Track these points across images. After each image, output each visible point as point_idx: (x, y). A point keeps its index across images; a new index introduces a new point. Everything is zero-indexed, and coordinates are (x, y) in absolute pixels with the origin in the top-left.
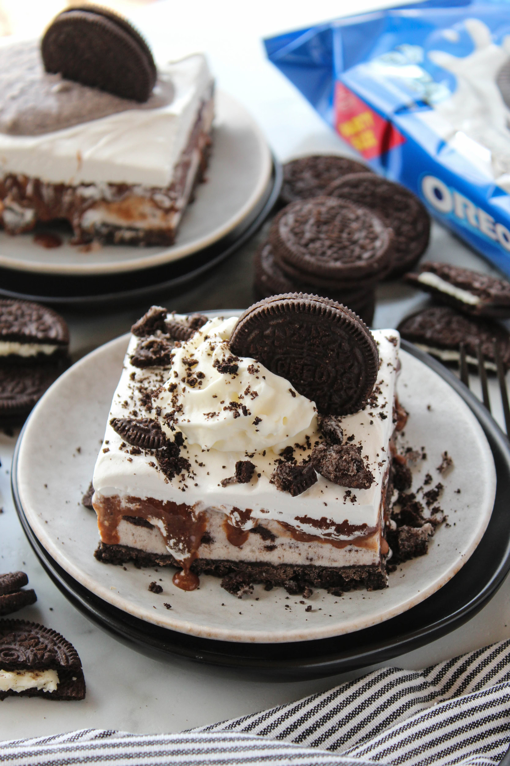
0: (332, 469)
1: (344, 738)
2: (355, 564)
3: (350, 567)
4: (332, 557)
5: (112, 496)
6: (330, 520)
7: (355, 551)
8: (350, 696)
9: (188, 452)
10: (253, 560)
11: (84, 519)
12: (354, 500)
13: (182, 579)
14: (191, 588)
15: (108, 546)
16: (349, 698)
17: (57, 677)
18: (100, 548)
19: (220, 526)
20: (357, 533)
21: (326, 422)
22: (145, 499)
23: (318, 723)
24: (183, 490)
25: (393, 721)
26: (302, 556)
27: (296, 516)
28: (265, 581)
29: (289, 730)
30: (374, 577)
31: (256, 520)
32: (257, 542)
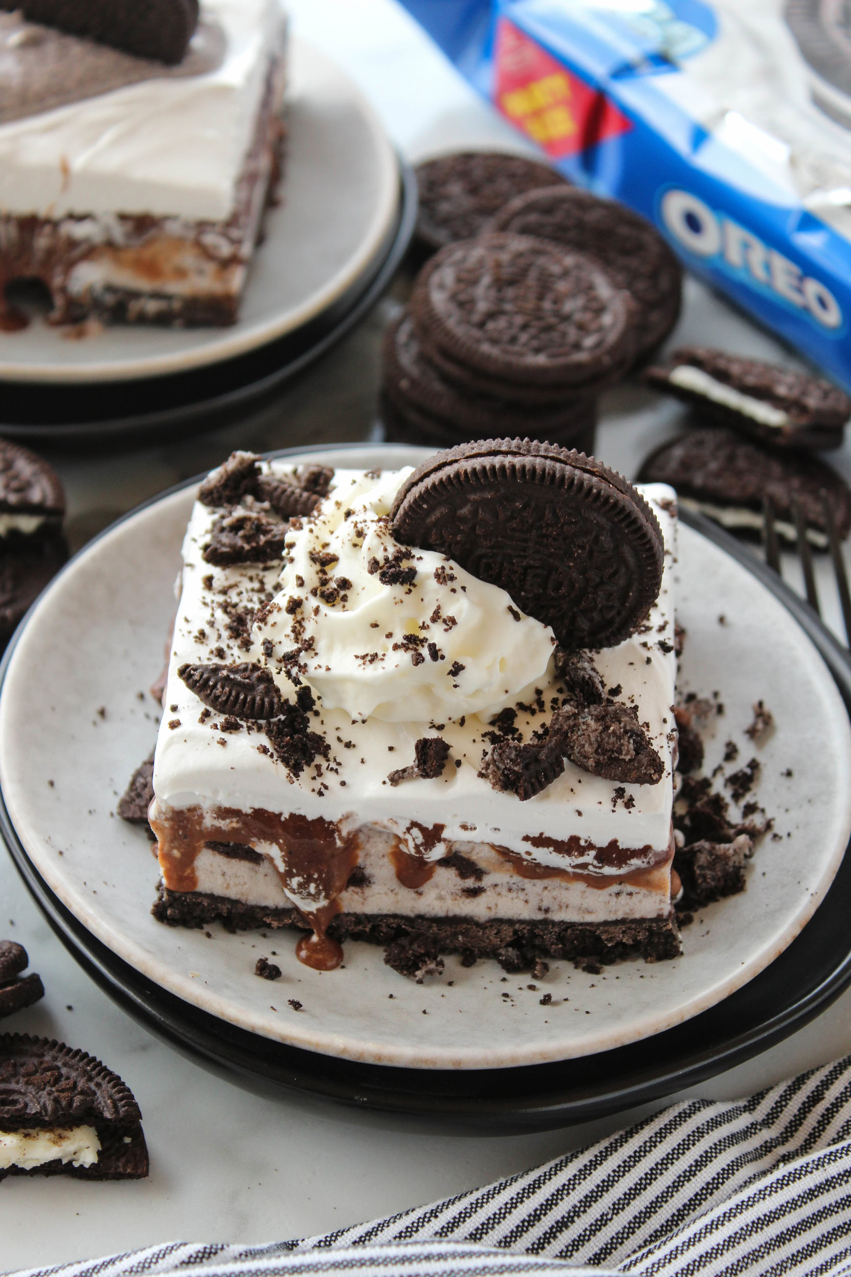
0: (590, 750)
1: (623, 1234)
2: (626, 916)
3: (616, 923)
4: (585, 905)
5: (188, 807)
6: (586, 841)
7: (628, 894)
8: (630, 1157)
9: (322, 722)
10: (442, 913)
11: (124, 843)
12: (629, 804)
13: (313, 949)
14: (329, 964)
15: (177, 895)
16: (628, 1160)
17: (96, 1138)
18: (164, 899)
19: (383, 856)
20: (636, 863)
21: (573, 663)
22: (250, 811)
23: (577, 1209)
24: (321, 794)
25: (706, 1198)
26: (530, 904)
27: (525, 835)
28: (461, 950)
29: (526, 1224)
30: (659, 938)
31: (451, 844)
32: (450, 882)
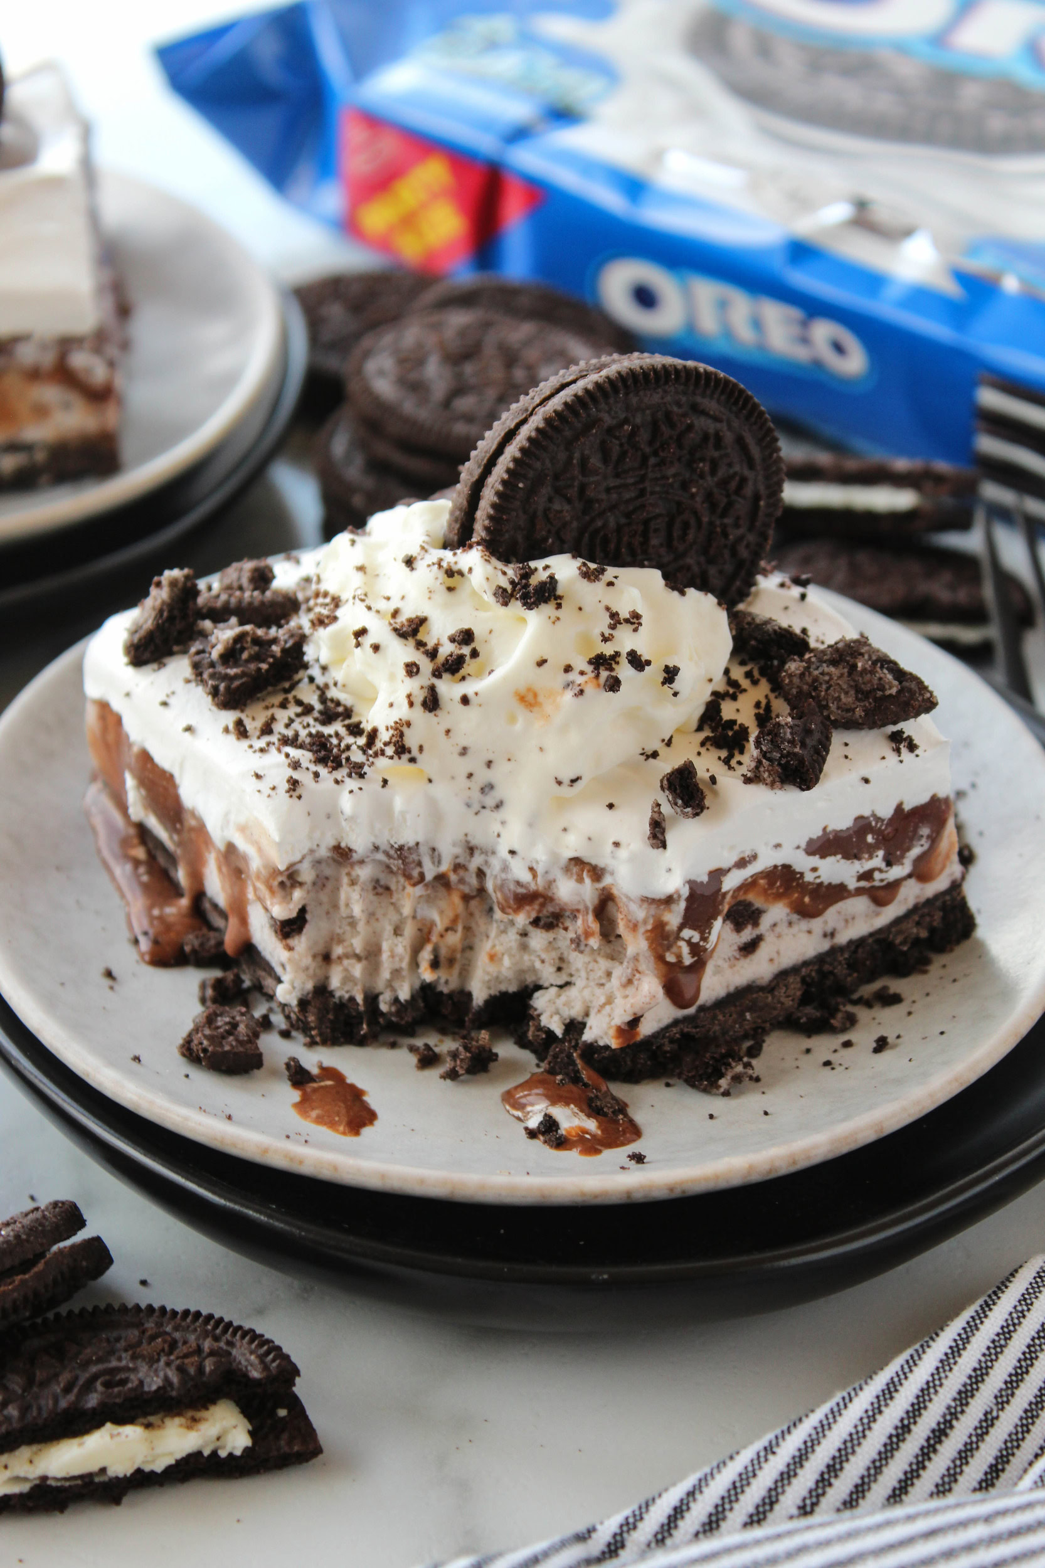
1: (1017, 1433)
16: (997, 1338)
29: (895, 1439)
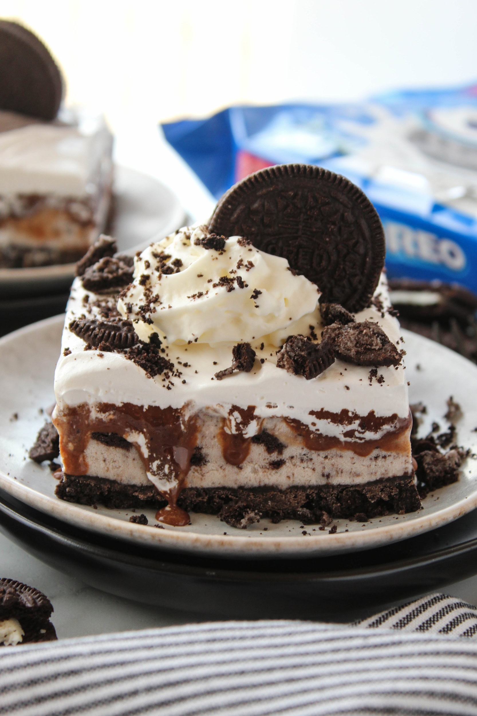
0: (351, 345)
2: (383, 476)
3: (376, 482)
4: (354, 470)
5: (79, 404)
6: (353, 413)
7: (383, 457)
9: (167, 355)
10: (256, 484)
12: (381, 380)
13: (168, 515)
14: (180, 524)
15: (73, 478)
18: (64, 481)
19: (214, 437)
20: (387, 428)
22: (121, 405)
24: (169, 388)
26: (316, 471)
27: (311, 410)
28: (271, 513)
30: (406, 493)
31: (261, 421)
32: (260, 456)
